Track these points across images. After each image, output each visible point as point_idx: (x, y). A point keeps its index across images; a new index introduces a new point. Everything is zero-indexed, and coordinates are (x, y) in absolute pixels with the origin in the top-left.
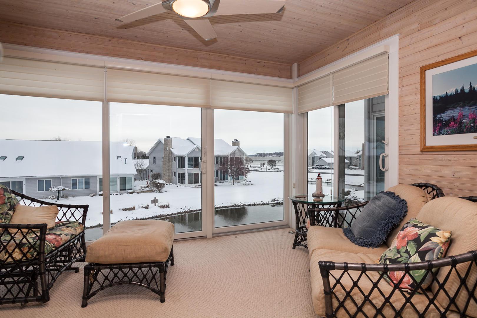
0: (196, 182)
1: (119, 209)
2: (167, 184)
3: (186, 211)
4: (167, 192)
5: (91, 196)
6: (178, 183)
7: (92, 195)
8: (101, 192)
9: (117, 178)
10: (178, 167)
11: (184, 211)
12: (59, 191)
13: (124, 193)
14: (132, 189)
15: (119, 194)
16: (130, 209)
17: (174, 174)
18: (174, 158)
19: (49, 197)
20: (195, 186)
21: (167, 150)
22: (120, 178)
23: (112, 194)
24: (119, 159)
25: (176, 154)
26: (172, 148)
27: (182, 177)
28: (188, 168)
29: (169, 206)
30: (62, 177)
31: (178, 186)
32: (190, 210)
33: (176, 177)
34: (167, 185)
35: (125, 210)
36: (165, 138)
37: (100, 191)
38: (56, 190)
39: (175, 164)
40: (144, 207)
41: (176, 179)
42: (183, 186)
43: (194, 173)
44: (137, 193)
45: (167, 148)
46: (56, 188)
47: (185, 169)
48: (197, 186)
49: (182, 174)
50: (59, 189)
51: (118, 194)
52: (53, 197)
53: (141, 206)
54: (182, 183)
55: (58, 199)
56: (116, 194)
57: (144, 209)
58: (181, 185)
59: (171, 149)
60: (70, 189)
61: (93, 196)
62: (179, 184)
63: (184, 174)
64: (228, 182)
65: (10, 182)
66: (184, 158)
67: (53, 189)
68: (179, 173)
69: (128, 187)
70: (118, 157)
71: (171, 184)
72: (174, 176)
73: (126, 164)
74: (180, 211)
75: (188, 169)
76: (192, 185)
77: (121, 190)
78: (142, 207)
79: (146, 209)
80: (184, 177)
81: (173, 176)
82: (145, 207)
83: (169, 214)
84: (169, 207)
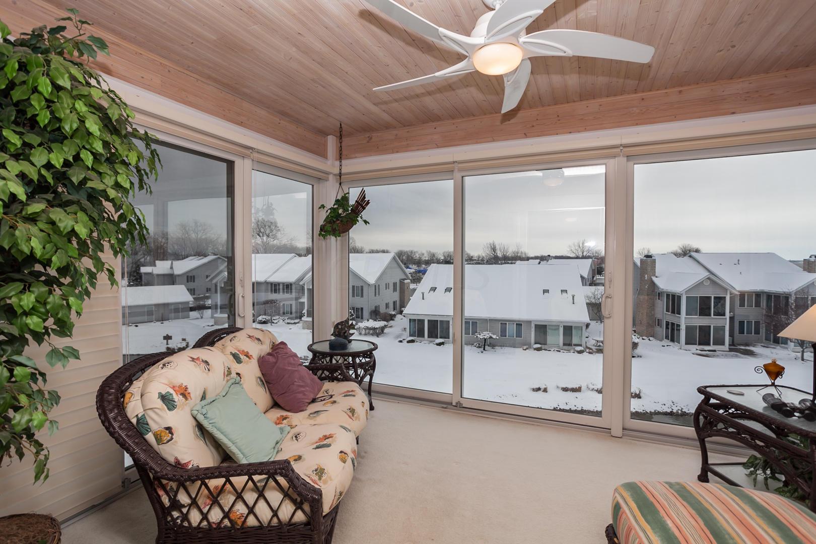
0: (704, 341)
1: (558, 387)
2: (644, 337)
3: (675, 411)
4: (641, 357)
5: (524, 350)
6: (666, 338)
7: (524, 348)
8: (538, 346)
9: (559, 326)
10: (667, 311)
11: (669, 410)
12: (485, 340)
13: (569, 351)
14: (580, 345)
15: (562, 351)
16: (574, 390)
17: (659, 323)
18: (659, 293)
19: (475, 344)
20: (701, 350)
21: (646, 279)
22: (564, 326)
23: (552, 350)
24: (564, 294)
25: (662, 288)
26: (654, 275)
27: (673, 330)
28: (686, 315)
29: (642, 395)
30: (489, 320)
31: (666, 345)
32: (681, 411)
33: (661, 327)
34: (643, 339)
35: (565, 390)
36: (642, 257)
37: (535, 343)
38: (482, 338)
39: (661, 305)
40: (596, 389)
41: (662, 331)
42: (674, 347)
43: (699, 326)
44: (590, 353)
45: (646, 276)
46: (482, 334)
47: (680, 317)
48: (705, 351)
49: (673, 324)
50: (485, 337)
51: (560, 351)
52: (479, 344)
53: (591, 387)
54: (672, 340)
55: (484, 349)
56: (558, 351)
57: (597, 393)
58: (671, 344)
59: (654, 279)
60: (498, 338)
61: (525, 350)
62: (666, 342)
63: (679, 326)
64: (787, 348)
65: (438, 321)
66: (679, 297)
67: (479, 336)
68: (667, 324)
69: (575, 340)
70: (562, 291)
71: (651, 338)
72: (658, 325)
73: (574, 303)
74: (660, 410)
75: (685, 318)
76: (694, 348)
77: (564, 344)
78: (593, 389)
79: (599, 393)
80: (679, 330)
81: (656, 325)
82: (597, 391)
83: (639, 411)
84: (640, 398)
